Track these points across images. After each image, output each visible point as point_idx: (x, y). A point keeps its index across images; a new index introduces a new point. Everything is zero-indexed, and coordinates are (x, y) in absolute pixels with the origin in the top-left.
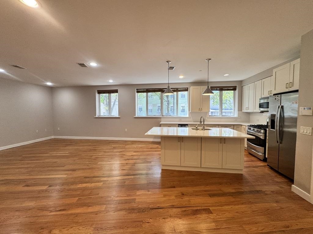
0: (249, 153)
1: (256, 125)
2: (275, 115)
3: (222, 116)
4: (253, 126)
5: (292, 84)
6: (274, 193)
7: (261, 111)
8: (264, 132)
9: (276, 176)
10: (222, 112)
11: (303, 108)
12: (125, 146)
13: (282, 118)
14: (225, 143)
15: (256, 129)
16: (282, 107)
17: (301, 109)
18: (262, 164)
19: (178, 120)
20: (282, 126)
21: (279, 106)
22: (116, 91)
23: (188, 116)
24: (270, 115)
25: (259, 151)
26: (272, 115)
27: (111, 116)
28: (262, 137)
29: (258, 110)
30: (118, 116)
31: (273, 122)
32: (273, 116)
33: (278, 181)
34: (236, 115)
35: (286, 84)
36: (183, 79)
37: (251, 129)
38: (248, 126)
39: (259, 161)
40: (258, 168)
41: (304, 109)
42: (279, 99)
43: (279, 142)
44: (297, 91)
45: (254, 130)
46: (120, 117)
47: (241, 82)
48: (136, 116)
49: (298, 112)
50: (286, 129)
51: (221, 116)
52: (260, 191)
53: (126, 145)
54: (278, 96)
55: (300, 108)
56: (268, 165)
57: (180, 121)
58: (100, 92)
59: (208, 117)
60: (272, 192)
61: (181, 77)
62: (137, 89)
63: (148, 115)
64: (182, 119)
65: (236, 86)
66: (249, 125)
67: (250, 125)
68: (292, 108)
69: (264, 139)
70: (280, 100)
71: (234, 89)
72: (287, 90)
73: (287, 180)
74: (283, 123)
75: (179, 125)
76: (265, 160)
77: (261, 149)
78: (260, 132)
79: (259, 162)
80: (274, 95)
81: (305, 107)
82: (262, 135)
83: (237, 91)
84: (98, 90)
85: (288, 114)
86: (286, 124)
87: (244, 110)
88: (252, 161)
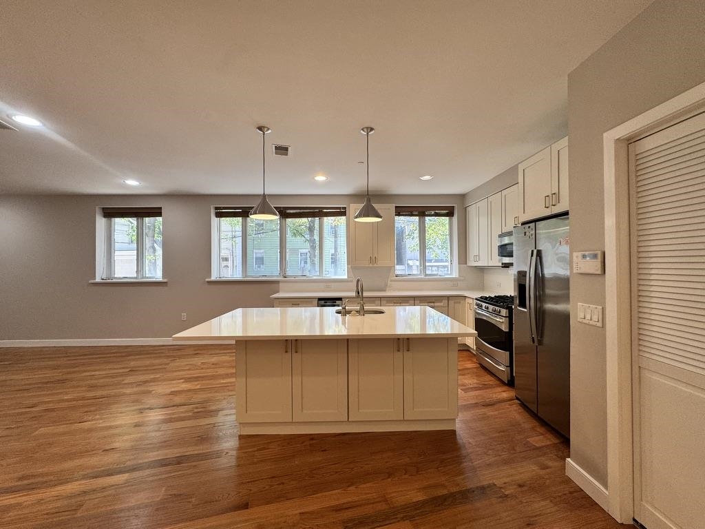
0: (480, 364)
1: (493, 296)
2: (526, 272)
3: (426, 275)
4: (486, 298)
5: (557, 196)
6: (526, 488)
7: (502, 264)
8: (508, 315)
9: (533, 428)
10: (425, 267)
11: (580, 254)
12: (168, 364)
13: (540, 280)
14: (408, 351)
15: (491, 307)
16: (539, 253)
17: (577, 256)
18: (505, 394)
19: (322, 285)
20: (540, 298)
21: (533, 251)
22: (156, 212)
23: (346, 277)
24: (516, 273)
25: (500, 361)
26: (519, 273)
27: (143, 277)
28: (504, 328)
29: (497, 260)
30: (161, 279)
31: (521, 288)
32: (522, 275)
33: (537, 445)
34: (455, 275)
35: (544, 198)
36: (324, 184)
37: (481, 306)
38: (476, 299)
39: (500, 386)
40: (496, 407)
41: (584, 256)
42: (532, 235)
43: (536, 339)
44: (566, 213)
45: (488, 308)
46: (165, 280)
47: (462, 197)
48: (213, 278)
49: (571, 263)
50: (549, 306)
51: (423, 277)
52: (489, 486)
53: (174, 358)
54: (529, 227)
55: (575, 254)
56: (517, 399)
57: (328, 289)
58: (110, 214)
59: (393, 278)
60: (520, 486)
61: (320, 178)
62: (216, 208)
63: (246, 276)
64: (333, 285)
65: (453, 207)
66: (479, 295)
67: (481, 297)
68: (560, 255)
69: (507, 330)
70: (534, 236)
71: (450, 214)
72: (547, 213)
73: (557, 441)
74: (543, 291)
75: (320, 299)
76: (511, 383)
77: (503, 355)
78: (499, 314)
79: (499, 389)
80: (524, 224)
81: (587, 253)
82: (504, 321)
83: (455, 219)
84: (103, 208)
85: (552, 269)
86: (548, 291)
87: (472, 263)
88: (485, 387)
